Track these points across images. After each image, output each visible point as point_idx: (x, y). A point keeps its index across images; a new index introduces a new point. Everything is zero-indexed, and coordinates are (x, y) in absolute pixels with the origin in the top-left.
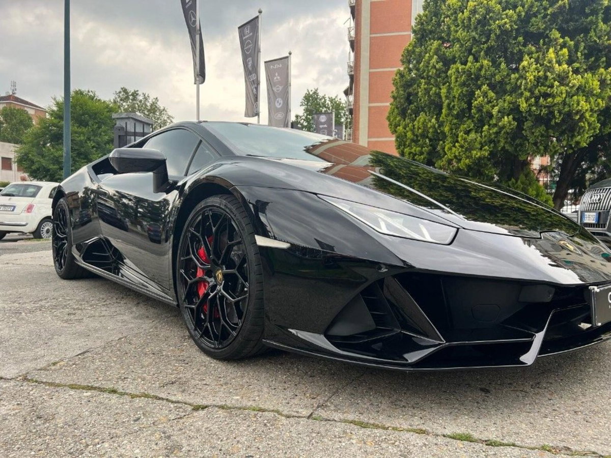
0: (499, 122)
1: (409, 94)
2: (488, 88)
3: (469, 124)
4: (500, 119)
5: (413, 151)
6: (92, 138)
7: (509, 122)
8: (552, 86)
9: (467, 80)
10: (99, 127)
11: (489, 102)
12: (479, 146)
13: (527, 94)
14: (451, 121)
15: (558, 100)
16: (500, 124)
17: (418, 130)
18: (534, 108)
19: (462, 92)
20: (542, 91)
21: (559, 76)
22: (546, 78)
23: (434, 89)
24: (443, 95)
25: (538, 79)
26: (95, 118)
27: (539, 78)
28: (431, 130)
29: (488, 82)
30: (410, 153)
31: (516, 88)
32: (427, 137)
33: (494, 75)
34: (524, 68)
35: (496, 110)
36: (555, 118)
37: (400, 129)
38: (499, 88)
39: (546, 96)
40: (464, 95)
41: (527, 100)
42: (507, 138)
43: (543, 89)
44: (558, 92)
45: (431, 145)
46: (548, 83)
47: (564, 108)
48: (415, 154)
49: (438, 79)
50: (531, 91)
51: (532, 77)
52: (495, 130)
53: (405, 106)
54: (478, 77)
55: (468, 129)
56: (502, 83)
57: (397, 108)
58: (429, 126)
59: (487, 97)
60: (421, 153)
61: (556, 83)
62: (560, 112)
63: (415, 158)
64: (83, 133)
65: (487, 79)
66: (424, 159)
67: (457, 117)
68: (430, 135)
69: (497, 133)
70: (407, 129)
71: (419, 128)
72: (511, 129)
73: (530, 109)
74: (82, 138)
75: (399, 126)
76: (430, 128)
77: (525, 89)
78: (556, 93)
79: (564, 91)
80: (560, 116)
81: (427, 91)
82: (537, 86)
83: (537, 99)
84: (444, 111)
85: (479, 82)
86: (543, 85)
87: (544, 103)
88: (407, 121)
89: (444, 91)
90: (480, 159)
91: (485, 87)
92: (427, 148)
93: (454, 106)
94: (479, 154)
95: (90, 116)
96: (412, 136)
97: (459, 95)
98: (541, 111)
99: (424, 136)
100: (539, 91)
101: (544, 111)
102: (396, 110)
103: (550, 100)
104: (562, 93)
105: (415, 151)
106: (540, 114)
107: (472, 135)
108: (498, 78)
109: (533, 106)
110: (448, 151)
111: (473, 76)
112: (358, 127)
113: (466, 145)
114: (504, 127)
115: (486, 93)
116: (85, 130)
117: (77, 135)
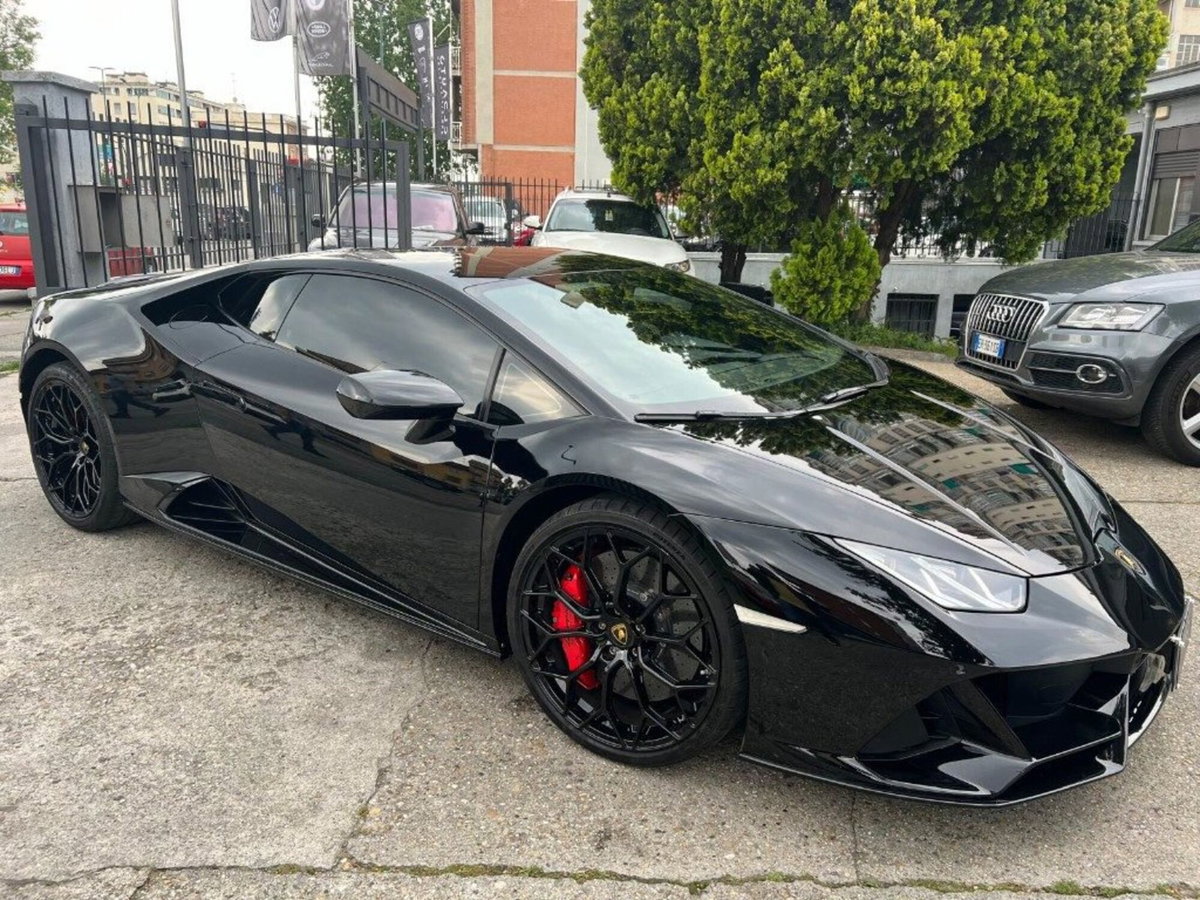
0: (809, 117)
1: (629, 31)
2: (792, 46)
3: (749, 113)
4: (811, 111)
5: (638, 152)
7: (828, 120)
8: (905, 59)
9: (754, 24)
11: (792, 75)
12: (768, 160)
13: (864, 69)
14: (717, 103)
15: (915, 86)
16: (811, 121)
17: (650, 112)
18: (872, 98)
19: (741, 47)
20: (889, 66)
21: (919, 38)
22: (897, 39)
23: (683, 29)
24: (703, 47)
25: (883, 40)
27: (886, 38)
28: (675, 115)
29: (791, 33)
30: (632, 157)
31: (841, 52)
32: (667, 127)
33: (803, 20)
34: (860, 16)
35: (806, 94)
36: (906, 119)
37: (612, 101)
38: (811, 48)
39: (895, 75)
40: (746, 55)
41: (862, 80)
42: (820, 148)
43: (890, 62)
44: (916, 72)
45: (674, 144)
46: (899, 51)
47: (922, 102)
48: (644, 161)
49: (692, 11)
50: (870, 63)
51: (874, 37)
52: (802, 130)
53: (620, 54)
54: (773, 21)
55: (748, 123)
56: (817, 38)
57: (606, 58)
58: (672, 105)
59: (789, 64)
60: (655, 159)
61: (915, 54)
62: (914, 109)
63: (643, 167)
65: (790, 27)
66: (660, 170)
67: (728, 94)
68: (673, 124)
69: (805, 137)
70: (627, 104)
71: (652, 108)
72: (830, 133)
73: (866, 98)
75: (610, 96)
76: (673, 110)
77: (860, 59)
78: (913, 73)
79: (926, 71)
80: (914, 116)
81: (670, 33)
82: (881, 56)
83: (880, 80)
84: (703, 79)
85: (775, 31)
86: (891, 53)
87: (890, 90)
88: (626, 88)
89: (703, 37)
90: (771, 184)
91: (786, 45)
92: (668, 149)
93: (723, 73)
94: (769, 176)
96: (637, 123)
97: (736, 53)
98: (884, 103)
99: (662, 125)
100: (883, 66)
101: (889, 106)
102: (601, 61)
103: (900, 84)
104: (921, 73)
105: (643, 152)
106: (881, 109)
107: (756, 136)
108: (810, 27)
109: (870, 93)
110: (709, 162)
111: (765, 19)
112: (473, 43)
113: (747, 157)
114: (818, 127)
115: (788, 56)
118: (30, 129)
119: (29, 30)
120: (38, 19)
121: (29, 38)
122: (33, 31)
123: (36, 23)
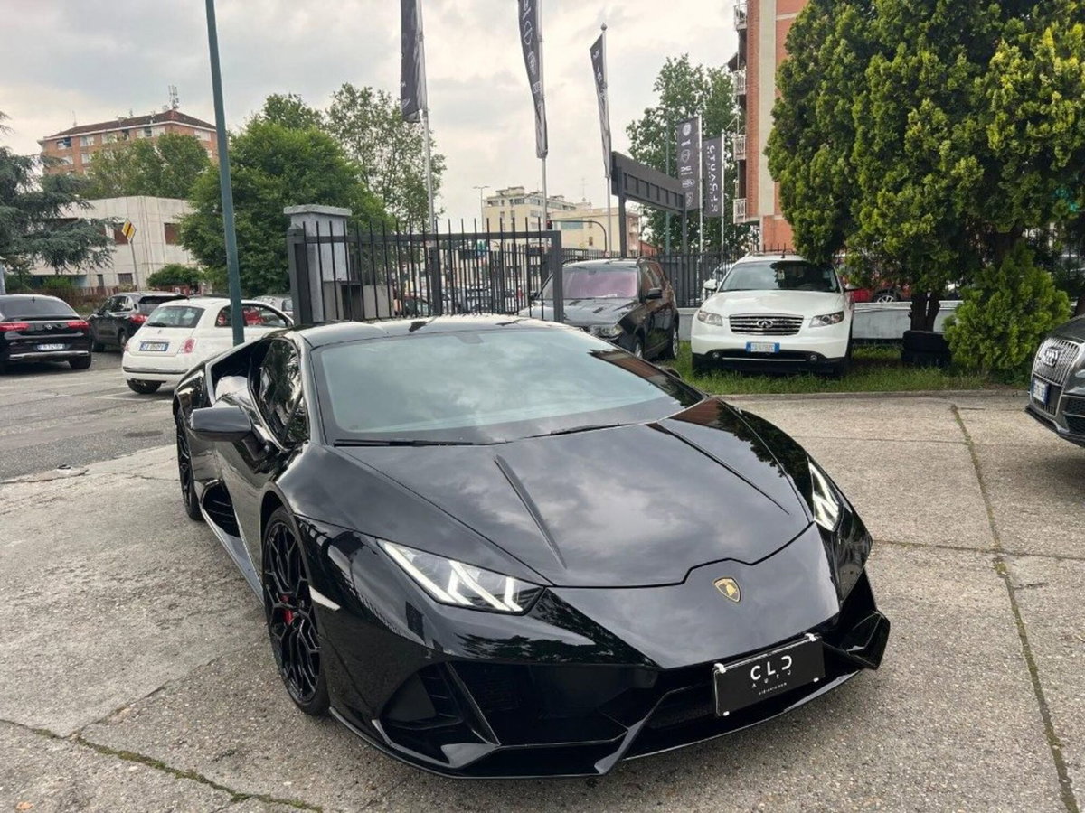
0: (951, 169)
1: (803, 109)
2: (931, 104)
3: (899, 170)
4: (952, 162)
5: (806, 216)
6: (291, 194)
7: (969, 169)
8: (1048, 102)
9: (895, 89)
10: (302, 174)
11: (935, 130)
12: (918, 213)
13: (1003, 116)
14: (869, 165)
15: (1059, 126)
16: (953, 172)
17: (814, 178)
18: (1015, 143)
19: (886, 112)
20: (1030, 110)
21: (1062, 79)
22: (1037, 82)
23: (840, 102)
24: (855, 116)
25: (1021, 88)
26: (294, 159)
27: (1024, 84)
28: (836, 180)
29: (933, 91)
30: (802, 221)
31: (984, 103)
32: (831, 191)
33: (944, 77)
34: (997, 65)
35: (946, 147)
36: (1057, 160)
37: (785, 173)
38: (957, 104)
39: (1037, 119)
40: (892, 118)
41: (1002, 128)
42: (967, 197)
43: (1031, 106)
44: (1060, 112)
45: (837, 206)
46: (1041, 94)
47: (1073, 141)
48: (810, 224)
49: (849, 84)
50: (1009, 110)
51: (1009, 85)
52: (944, 183)
53: (794, 132)
54: (914, 83)
55: (899, 180)
56: (960, 93)
57: (781, 135)
58: (833, 172)
59: (930, 122)
60: (821, 221)
61: (1056, 95)
62: (1065, 149)
63: (811, 229)
64: (276, 186)
65: (931, 87)
66: (826, 231)
67: (881, 156)
68: (835, 188)
69: (949, 189)
70: (798, 174)
71: (816, 176)
72: (972, 182)
73: (1008, 145)
74: (276, 195)
75: (784, 169)
76: (835, 174)
77: (998, 107)
78: (1056, 113)
79: (1071, 110)
80: (1065, 155)
81: (830, 106)
82: (1020, 102)
83: (1021, 127)
84: (856, 146)
85: (917, 93)
86: (1033, 97)
87: (1033, 133)
88: (798, 159)
89: (857, 107)
90: (917, 236)
91: (926, 103)
92: (831, 211)
93: (874, 137)
94: (915, 229)
95: (286, 156)
96: (805, 189)
97: (882, 118)
98: (1029, 147)
99: (825, 188)
100: (1023, 110)
101: (1035, 148)
102: (778, 139)
103: (1045, 126)
104: (1066, 114)
105: (811, 216)
106: (1027, 152)
107: (908, 191)
108: (951, 83)
109: (1012, 138)
110: (864, 220)
111: (904, 83)
112: (757, 130)
113: (891, 213)
114: (959, 178)
115: (929, 114)
116: (278, 181)
117: (267, 190)
118: (296, 245)
119: (438, 164)
120: (444, 155)
121: (438, 170)
122: (441, 165)
123: (443, 158)
